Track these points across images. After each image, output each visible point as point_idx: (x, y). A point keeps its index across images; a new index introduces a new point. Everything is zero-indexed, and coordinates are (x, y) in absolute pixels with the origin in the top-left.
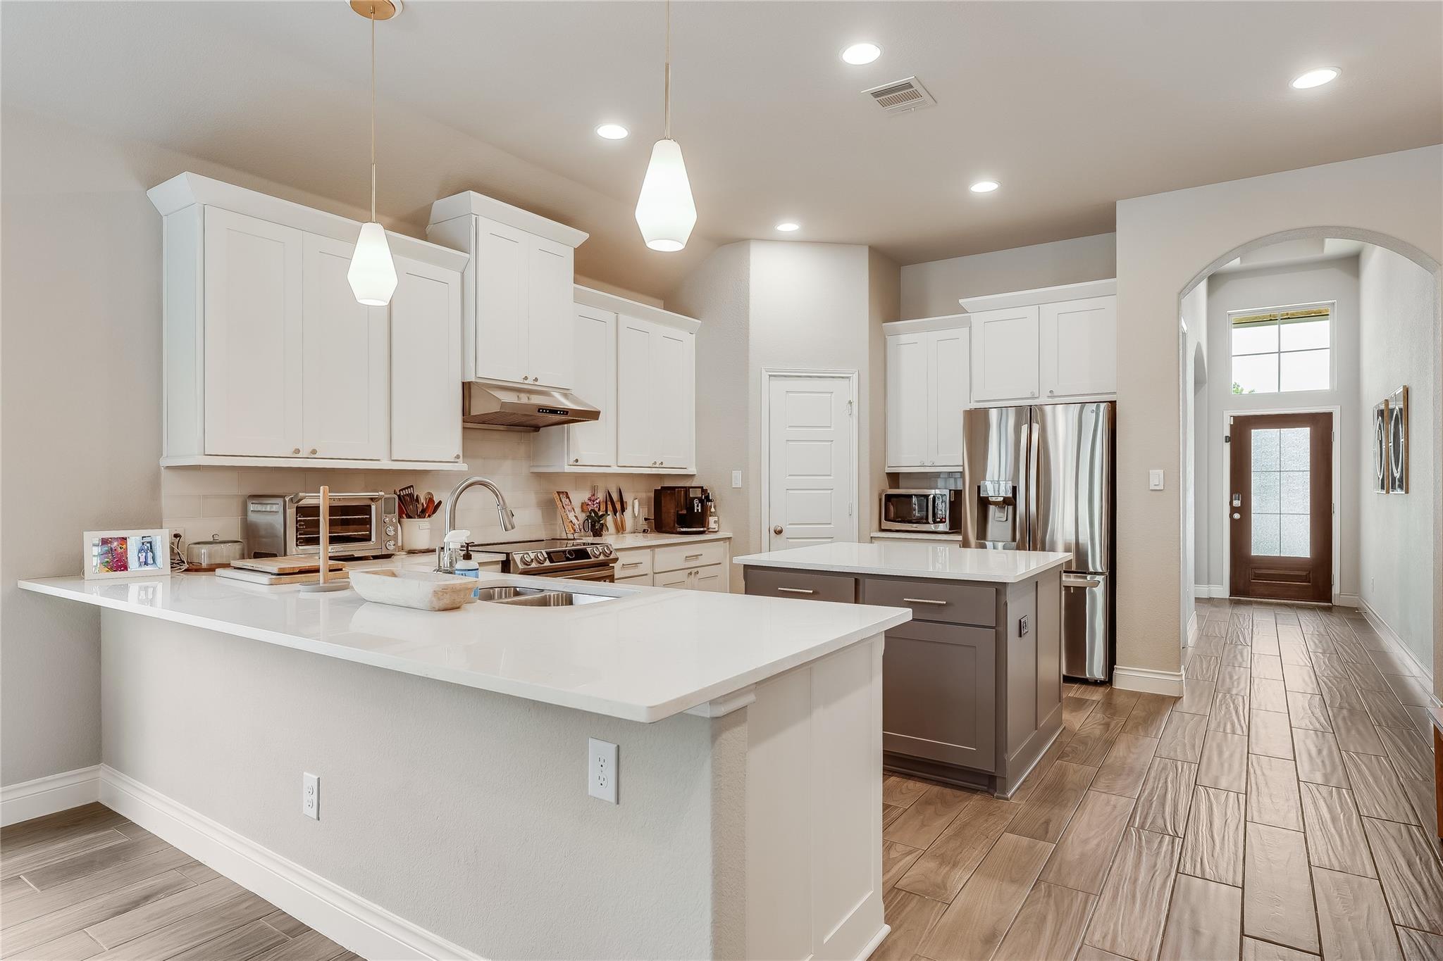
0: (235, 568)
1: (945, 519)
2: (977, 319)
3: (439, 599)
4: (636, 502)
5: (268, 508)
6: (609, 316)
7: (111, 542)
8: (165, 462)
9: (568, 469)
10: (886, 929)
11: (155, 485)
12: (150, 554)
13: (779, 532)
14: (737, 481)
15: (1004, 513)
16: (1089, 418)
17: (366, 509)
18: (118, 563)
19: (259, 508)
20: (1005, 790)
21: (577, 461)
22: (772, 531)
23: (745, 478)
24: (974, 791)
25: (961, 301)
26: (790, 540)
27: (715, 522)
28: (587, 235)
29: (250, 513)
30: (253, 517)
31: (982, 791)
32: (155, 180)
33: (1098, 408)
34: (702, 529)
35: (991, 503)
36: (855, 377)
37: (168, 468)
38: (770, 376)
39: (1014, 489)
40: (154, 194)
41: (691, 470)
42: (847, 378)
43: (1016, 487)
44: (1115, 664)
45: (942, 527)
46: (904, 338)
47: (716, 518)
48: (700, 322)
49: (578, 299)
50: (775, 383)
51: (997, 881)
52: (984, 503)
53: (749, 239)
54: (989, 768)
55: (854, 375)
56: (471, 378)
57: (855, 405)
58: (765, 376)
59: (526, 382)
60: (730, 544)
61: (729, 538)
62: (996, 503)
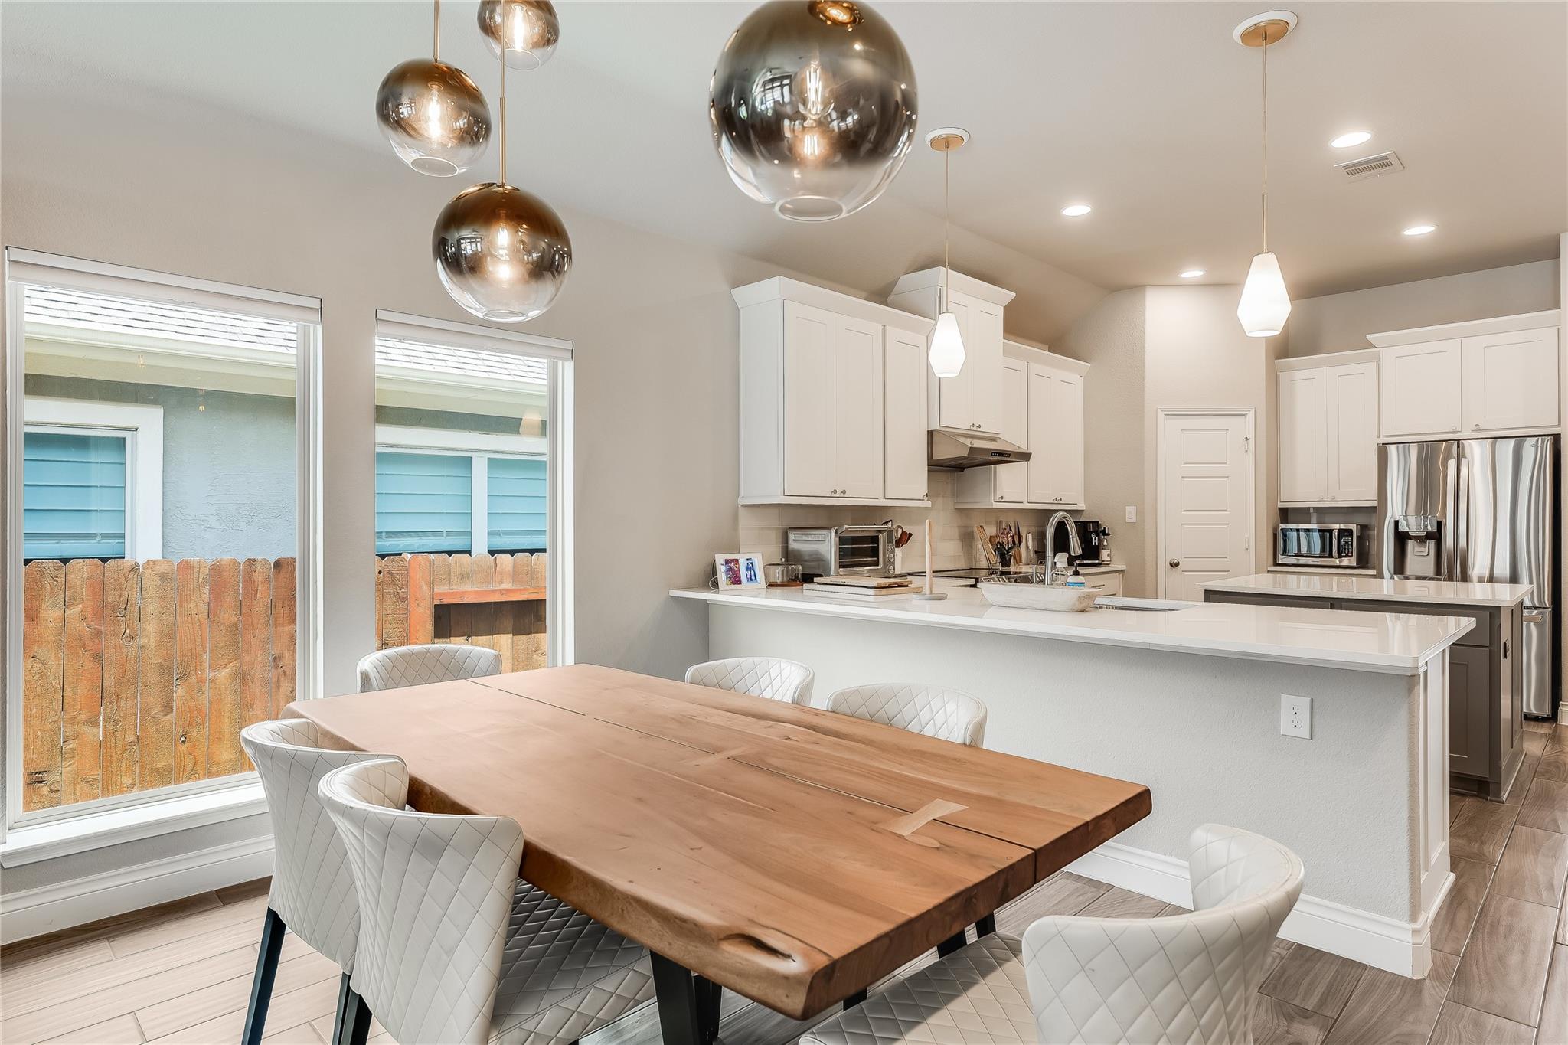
0: (818, 583)
1: (1352, 553)
2: (1387, 354)
3: (1081, 603)
4: (1030, 536)
5: (810, 538)
6: (1021, 364)
7: (730, 563)
8: (741, 502)
9: (996, 505)
10: (1453, 876)
11: (735, 518)
12: (752, 572)
13: (1174, 565)
14: (1131, 513)
15: (1425, 547)
16: (1529, 450)
17: (875, 540)
18: (736, 580)
19: (798, 537)
20: (1498, 793)
21: (1002, 498)
22: (1168, 564)
23: (1140, 513)
24: (1466, 795)
25: (1368, 336)
26: (1186, 573)
27: (1108, 555)
28: (1014, 294)
29: (791, 542)
30: (793, 545)
31: (1472, 796)
32: (737, 283)
33: (1538, 440)
34: (1097, 562)
35: (1410, 538)
36: (1251, 414)
37: (743, 505)
38: (1165, 415)
39: (1439, 524)
40: (735, 292)
41: (1081, 506)
42: (1244, 415)
43: (1441, 522)
44: (1561, 700)
45: (1346, 562)
46: (1299, 374)
47: (1109, 552)
48: (1089, 365)
49: (1007, 352)
50: (1170, 421)
51: (1531, 856)
52: (1401, 538)
53: (1145, 286)
54: (1483, 773)
55: (1251, 412)
56: (935, 427)
57: (1252, 441)
58: (1161, 415)
59: (972, 428)
60: (1123, 576)
61: (1123, 571)
62: (1416, 538)
